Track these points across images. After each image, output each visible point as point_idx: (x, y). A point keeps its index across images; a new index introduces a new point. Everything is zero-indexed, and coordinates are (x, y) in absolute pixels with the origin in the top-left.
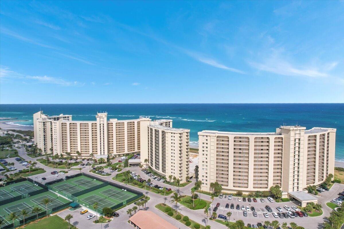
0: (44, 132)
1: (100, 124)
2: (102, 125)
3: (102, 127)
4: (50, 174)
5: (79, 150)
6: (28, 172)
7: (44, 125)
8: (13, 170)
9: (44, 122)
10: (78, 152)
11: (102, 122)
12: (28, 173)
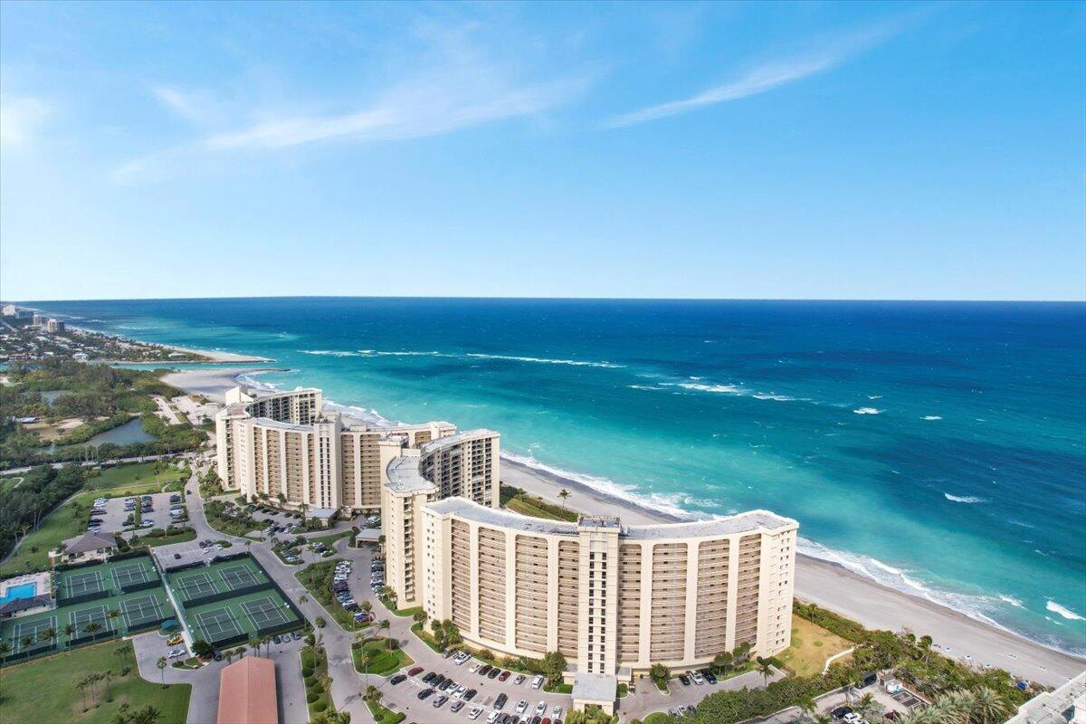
0: (228, 441)
1: (321, 439)
2: (325, 441)
3: (325, 446)
4: (198, 546)
5: (284, 492)
6: (162, 535)
7: (228, 426)
8: (145, 527)
9: (227, 421)
10: (280, 496)
11: (324, 435)
12: (161, 538)
